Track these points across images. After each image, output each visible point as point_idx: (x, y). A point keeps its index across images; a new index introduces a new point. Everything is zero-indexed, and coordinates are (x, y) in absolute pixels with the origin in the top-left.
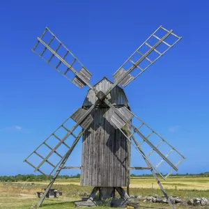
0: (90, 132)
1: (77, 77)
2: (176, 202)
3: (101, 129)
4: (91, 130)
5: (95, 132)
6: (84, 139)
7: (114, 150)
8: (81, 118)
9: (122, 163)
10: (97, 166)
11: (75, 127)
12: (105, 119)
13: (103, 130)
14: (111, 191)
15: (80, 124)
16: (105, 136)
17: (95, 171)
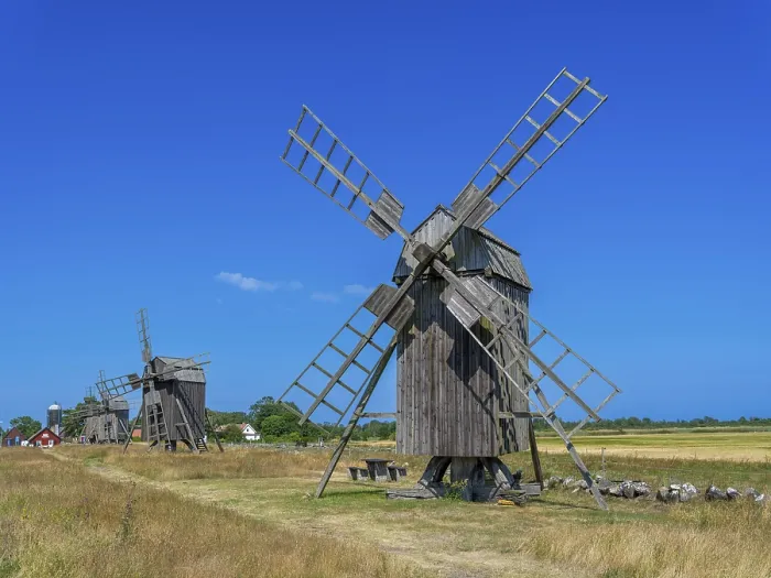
0: (413, 337)
1: (373, 213)
2: (637, 494)
3: (436, 328)
4: (413, 330)
5: (423, 337)
6: (401, 352)
7: (466, 375)
8: (387, 307)
9: (483, 405)
10: (431, 412)
11: (377, 328)
12: (444, 305)
13: (439, 330)
14: (471, 465)
15: (386, 320)
16: (445, 343)
17: (427, 423)
